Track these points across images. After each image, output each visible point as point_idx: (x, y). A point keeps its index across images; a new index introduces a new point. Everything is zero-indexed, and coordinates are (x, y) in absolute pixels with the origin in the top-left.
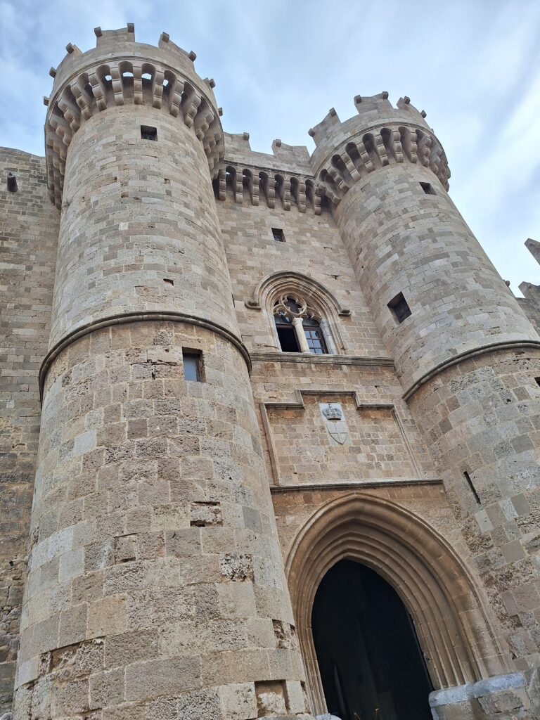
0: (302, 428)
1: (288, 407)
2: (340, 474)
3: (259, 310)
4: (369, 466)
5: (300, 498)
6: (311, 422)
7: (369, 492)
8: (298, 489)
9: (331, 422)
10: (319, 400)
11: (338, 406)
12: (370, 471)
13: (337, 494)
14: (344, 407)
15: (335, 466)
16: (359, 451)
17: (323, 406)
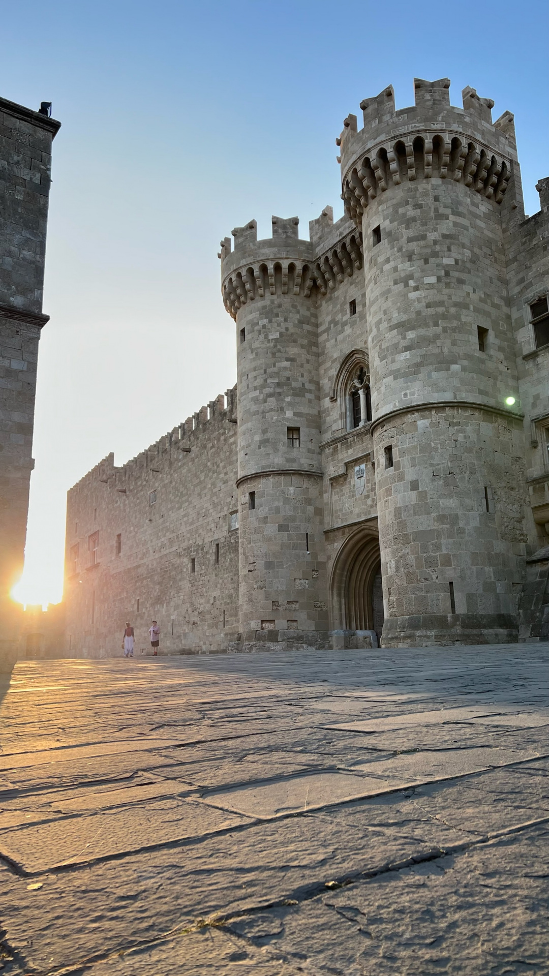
0: (346, 489)
1: (340, 476)
2: (359, 515)
3: (336, 399)
4: (371, 506)
5: (340, 532)
6: (350, 482)
7: (368, 524)
8: (339, 529)
9: (358, 480)
10: (355, 465)
11: (363, 466)
12: (372, 510)
13: (355, 528)
14: (366, 465)
15: (356, 510)
16: (368, 497)
17: (357, 468)
